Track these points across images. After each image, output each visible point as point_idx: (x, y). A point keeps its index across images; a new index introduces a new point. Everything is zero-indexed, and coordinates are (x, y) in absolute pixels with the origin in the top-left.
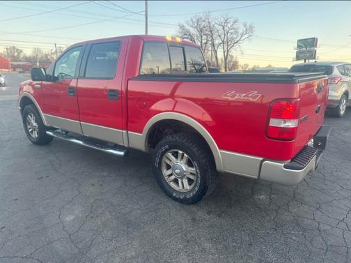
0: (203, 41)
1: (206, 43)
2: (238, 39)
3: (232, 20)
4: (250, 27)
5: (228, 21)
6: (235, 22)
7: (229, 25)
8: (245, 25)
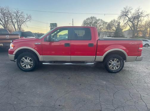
0: (6, 20)
1: (7, 21)
2: (25, 20)
3: (20, 11)
4: (30, 16)
5: (19, 12)
6: (22, 13)
7: (19, 14)
8: (27, 15)
